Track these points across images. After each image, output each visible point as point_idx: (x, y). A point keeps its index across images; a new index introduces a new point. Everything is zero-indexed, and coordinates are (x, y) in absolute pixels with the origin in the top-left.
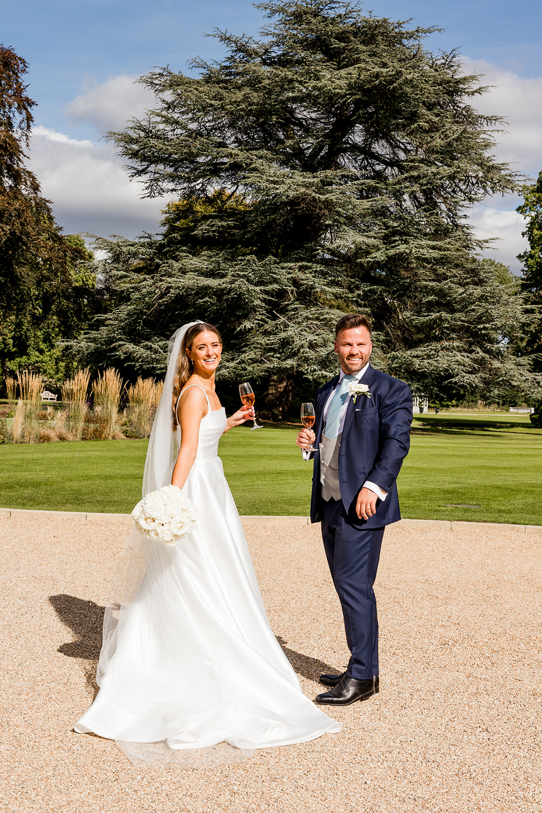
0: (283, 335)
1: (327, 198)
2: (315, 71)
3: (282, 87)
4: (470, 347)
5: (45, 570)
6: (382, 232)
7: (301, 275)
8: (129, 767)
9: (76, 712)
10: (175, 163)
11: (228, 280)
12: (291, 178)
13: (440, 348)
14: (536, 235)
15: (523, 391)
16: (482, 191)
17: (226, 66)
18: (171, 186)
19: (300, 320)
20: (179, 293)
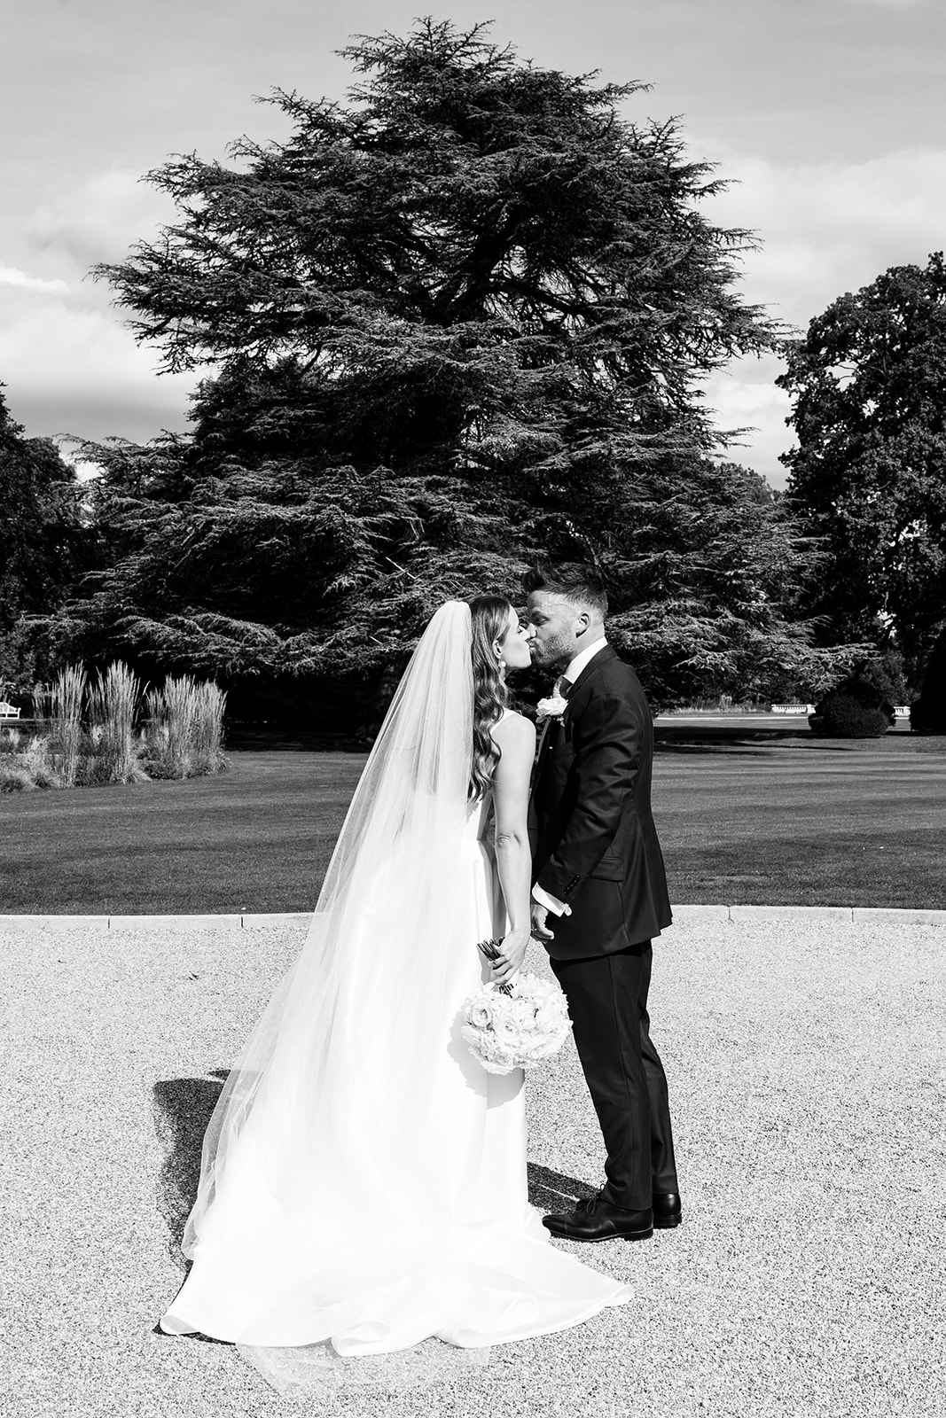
0: (404, 597)
1: (471, 367)
2: (443, 158)
3: (389, 185)
4: (713, 607)
5: (54, 1025)
6: (562, 423)
7: (430, 497)
8: (272, 1399)
9: (157, 1296)
10: (212, 315)
11: (310, 508)
12: (410, 335)
13: (664, 612)
14: (809, 422)
15: (801, 678)
16: (724, 350)
17: (292, 151)
18: (208, 352)
19: (432, 571)
20: (227, 531)
